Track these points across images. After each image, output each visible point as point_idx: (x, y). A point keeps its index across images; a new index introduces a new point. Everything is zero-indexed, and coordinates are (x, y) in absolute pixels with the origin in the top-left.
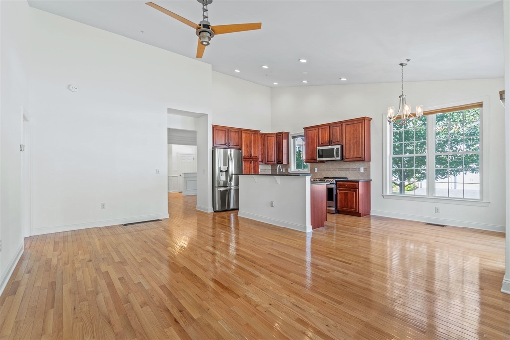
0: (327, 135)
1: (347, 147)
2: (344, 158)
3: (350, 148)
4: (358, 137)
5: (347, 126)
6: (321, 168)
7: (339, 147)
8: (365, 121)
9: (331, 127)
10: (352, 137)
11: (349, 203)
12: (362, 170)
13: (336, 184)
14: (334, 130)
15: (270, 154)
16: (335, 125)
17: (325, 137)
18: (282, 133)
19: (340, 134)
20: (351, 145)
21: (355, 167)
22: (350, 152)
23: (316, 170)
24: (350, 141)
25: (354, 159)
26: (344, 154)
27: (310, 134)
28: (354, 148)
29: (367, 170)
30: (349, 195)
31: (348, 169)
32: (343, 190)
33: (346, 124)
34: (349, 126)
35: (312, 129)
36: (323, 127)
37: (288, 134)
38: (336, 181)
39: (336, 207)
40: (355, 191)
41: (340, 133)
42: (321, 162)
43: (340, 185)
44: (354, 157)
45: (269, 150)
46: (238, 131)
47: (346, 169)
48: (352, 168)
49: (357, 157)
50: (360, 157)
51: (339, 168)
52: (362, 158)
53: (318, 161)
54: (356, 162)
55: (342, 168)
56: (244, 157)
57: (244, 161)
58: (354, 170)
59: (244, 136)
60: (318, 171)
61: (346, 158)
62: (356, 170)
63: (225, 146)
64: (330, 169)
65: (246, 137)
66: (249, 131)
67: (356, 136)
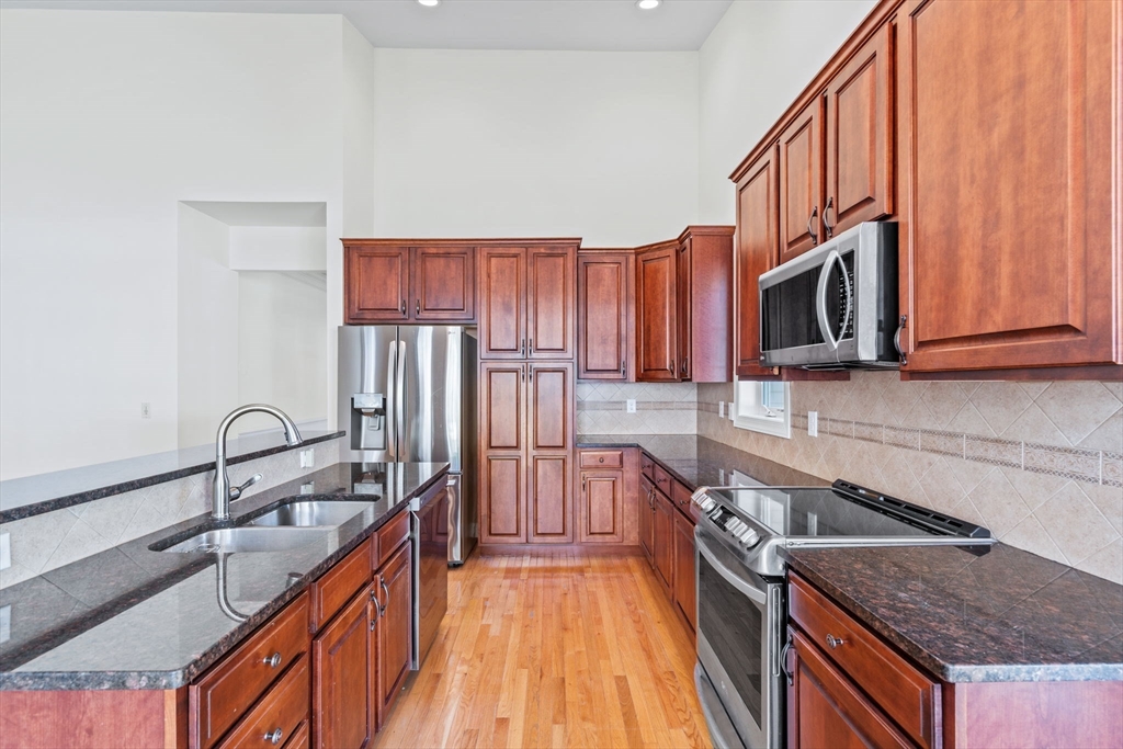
1: (931, 222)
2: (906, 340)
3: (951, 234)
4: (1036, 61)
5: (926, 12)
6: (836, 416)
9: (832, 92)
10: (971, 100)
15: (653, 338)
16: (849, 70)
17: (804, 190)
18: (687, 232)
19: (877, 126)
20: (965, 195)
21: (1074, 440)
23: (813, 423)
24: (952, 151)
26: (906, 306)
27: (751, 202)
28: (991, 222)
31: (995, 448)
35: (756, 169)
36: (797, 125)
37: (727, 235)
43: (804, 609)
45: (649, 320)
46: (463, 250)
47: (985, 440)
48: (1033, 440)
49: (1028, 326)
50: (1057, 321)
51: (928, 428)
52: (1089, 332)
53: (776, 372)
54: (1088, 384)
55: (950, 430)
56: (494, 355)
57: (490, 372)
58: (1060, 462)
59: (493, 270)
60: (819, 431)
61: (920, 345)
62: (1078, 469)
63: (402, 316)
64: (876, 426)
65: (501, 272)
66: (515, 245)
67: (1020, 58)
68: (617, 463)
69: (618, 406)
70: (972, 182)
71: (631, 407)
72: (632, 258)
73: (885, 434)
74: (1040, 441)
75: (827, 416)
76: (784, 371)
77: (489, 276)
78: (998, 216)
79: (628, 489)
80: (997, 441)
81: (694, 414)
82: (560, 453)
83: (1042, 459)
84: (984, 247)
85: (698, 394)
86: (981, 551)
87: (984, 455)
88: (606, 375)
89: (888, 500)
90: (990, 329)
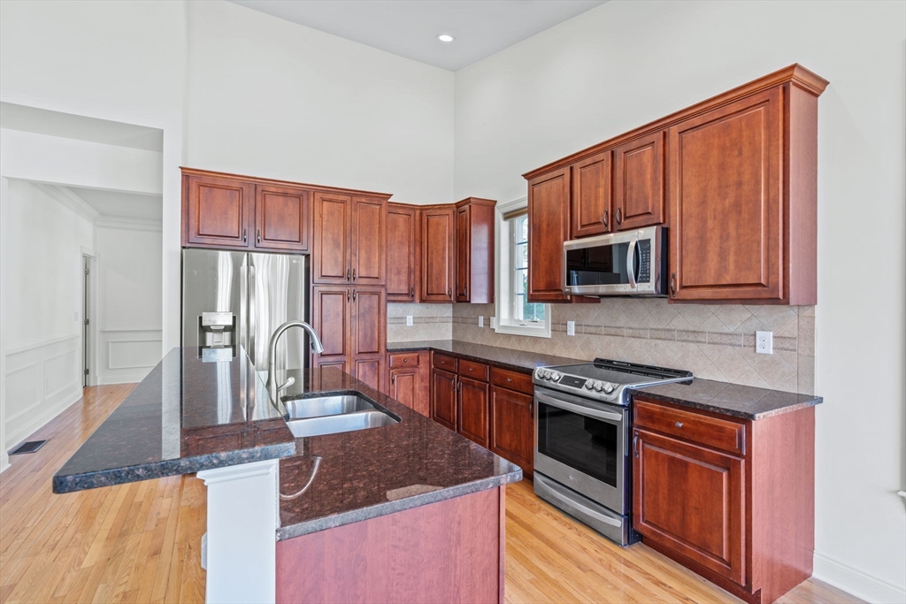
0: (601, 190)
1: (691, 232)
2: (676, 284)
3: (703, 239)
4: (746, 177)
5: (689, 135)
6: (589, 323)
7: (650, 234)
8: (793, 91)
9: (620, 151)
10: (714, 183)
11: (694, 522)
12: (766, 343)
13: (630, 408)
14: (632, 165)
15: (435, 271)
16: (635, 144)
17: (597, 198)
18: (468, 201)
19: (654, 179)
20: (710, 223)
21: (731, 329)
22: (702, 258)
23: (571, 328)
24: (703, 202)
25: (725, 293)
26: (675, 269)
27: (544, 194)
28: (724, 237)
29: (799, 346)
30: (693, 477)
31: (693, 335)
32: (662, 444)
33: (684, 125)
34: (698, 133)
35: (550, 175)
36: (588, 161)
37: (490, 206)
38: (632, 395)
39: (629, 517)
40: (731, 468)
41: (655, 171)
42: (582, 298)
43: (649, 416)
44: (728, 279)
45: (432, 258)
46: (300, 193)
47: (688, 331)
48: (712, 331)
49: (743, 282)
50: (756, 282)
51: (655, 327)
52: (770, 286)
53: (569, 298)
54: (737, 306)
55: (668, 327)
56: (324, 281)
57: (322, 294)
58: (725, 339)
59: (325, 211)
60: (576, 332)
61: (683, 287)
62: (733, 341)
63: (242, 243)
64: (619, 328)
65: (331, 214)
66: (346, 194)
67: (739, 174)
68: (415, 363)
69: (400, 321)
70: (715, 218)
71: (410, 321)
72: (418, 212)
73: (625, 332)
74: (716, 331)
75: (583, 323)
76: (574, 297)
77: (321, 216)
78: (728, 235)
79: (422, 381)
80: (694, 332)
81: (450, 325)
82: (376, 357)
83: (717, 338)
84: (721, 248)
85: (454, 312)
86: (689, 383)
87: (687, 338)
88: (400, 298)
89: (633, 365)
90: (724, 283)
